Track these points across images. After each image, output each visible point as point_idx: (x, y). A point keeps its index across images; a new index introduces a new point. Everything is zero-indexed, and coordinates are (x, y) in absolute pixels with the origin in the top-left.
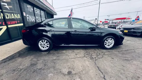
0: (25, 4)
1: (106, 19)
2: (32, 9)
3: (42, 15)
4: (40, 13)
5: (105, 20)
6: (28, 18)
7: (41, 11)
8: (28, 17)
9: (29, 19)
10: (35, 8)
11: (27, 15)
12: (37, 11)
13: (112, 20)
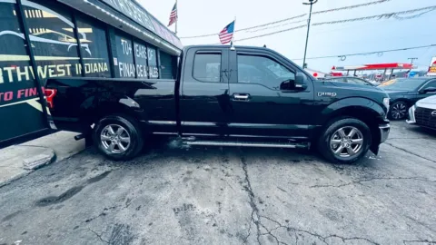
0: (117, 37)
1: (336, 66)
2: (130, 49)
3: (150, 59)
4: (147, 55)
5: (334, 68)
6: (121, 69)
7: (149, 50)
8: (122, 66)
9: (122, 72)
10: (136, 45)
11: (120, 63)
12: (141, 51)
13: (355, 70)
